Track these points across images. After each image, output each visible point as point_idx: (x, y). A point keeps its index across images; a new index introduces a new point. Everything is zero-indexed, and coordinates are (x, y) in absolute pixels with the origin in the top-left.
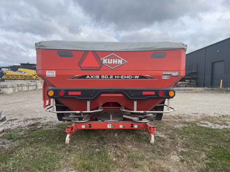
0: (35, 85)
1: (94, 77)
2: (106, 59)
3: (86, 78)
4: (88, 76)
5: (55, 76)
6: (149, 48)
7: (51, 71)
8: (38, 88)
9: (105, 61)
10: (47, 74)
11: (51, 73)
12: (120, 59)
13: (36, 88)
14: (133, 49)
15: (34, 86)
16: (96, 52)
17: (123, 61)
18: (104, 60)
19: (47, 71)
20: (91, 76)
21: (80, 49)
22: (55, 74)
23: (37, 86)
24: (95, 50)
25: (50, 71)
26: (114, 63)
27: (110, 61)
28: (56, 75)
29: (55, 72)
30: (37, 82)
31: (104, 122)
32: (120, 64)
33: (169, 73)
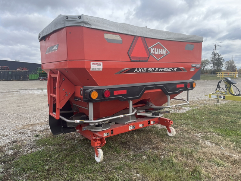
1: (141, 70)
2: (153, 49)
3: (133, 72)
4: (137, 69)
5: (101, 70)
6: (185, 39)
7: (97, 63)
9: (152, 51)
10: (91, 67)
11: (96, 65)
12: (164, 49)
14: (174, 39)
16: (145, 38)
17: (166, 52)
18: (151, 48)
19: (92, 63)
20: (139, 69)
21: (130, 33)
22: (102, 67)
24: (145, 36)
25: (95, 63)
26: (159, 53)
27: (156, 52)
28: (103, 69)
29: (102, 63)
31: (124, 124)
32: (164, 55)
33: (195, 65)
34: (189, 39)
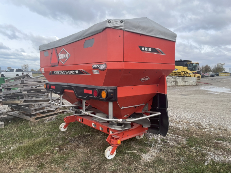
0: (175, 81)
2: (61, 55)
8: (178, 85)
10: (42, 71)
12: (67, 53)
13: (176, 84)
15: (173, 82)
16: (56, 48)
17: (68, 55)
23: (176, 82)
26: (64, 58)
28: (44, 72)
30: (177, 78)
32: (67, 58)
33: (97, 66)
34: (85, 34)
